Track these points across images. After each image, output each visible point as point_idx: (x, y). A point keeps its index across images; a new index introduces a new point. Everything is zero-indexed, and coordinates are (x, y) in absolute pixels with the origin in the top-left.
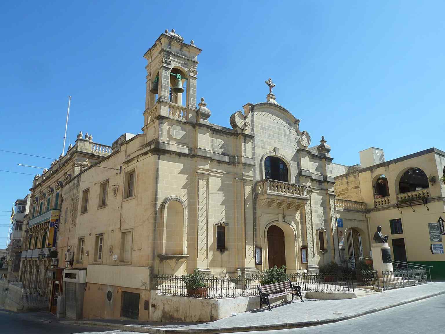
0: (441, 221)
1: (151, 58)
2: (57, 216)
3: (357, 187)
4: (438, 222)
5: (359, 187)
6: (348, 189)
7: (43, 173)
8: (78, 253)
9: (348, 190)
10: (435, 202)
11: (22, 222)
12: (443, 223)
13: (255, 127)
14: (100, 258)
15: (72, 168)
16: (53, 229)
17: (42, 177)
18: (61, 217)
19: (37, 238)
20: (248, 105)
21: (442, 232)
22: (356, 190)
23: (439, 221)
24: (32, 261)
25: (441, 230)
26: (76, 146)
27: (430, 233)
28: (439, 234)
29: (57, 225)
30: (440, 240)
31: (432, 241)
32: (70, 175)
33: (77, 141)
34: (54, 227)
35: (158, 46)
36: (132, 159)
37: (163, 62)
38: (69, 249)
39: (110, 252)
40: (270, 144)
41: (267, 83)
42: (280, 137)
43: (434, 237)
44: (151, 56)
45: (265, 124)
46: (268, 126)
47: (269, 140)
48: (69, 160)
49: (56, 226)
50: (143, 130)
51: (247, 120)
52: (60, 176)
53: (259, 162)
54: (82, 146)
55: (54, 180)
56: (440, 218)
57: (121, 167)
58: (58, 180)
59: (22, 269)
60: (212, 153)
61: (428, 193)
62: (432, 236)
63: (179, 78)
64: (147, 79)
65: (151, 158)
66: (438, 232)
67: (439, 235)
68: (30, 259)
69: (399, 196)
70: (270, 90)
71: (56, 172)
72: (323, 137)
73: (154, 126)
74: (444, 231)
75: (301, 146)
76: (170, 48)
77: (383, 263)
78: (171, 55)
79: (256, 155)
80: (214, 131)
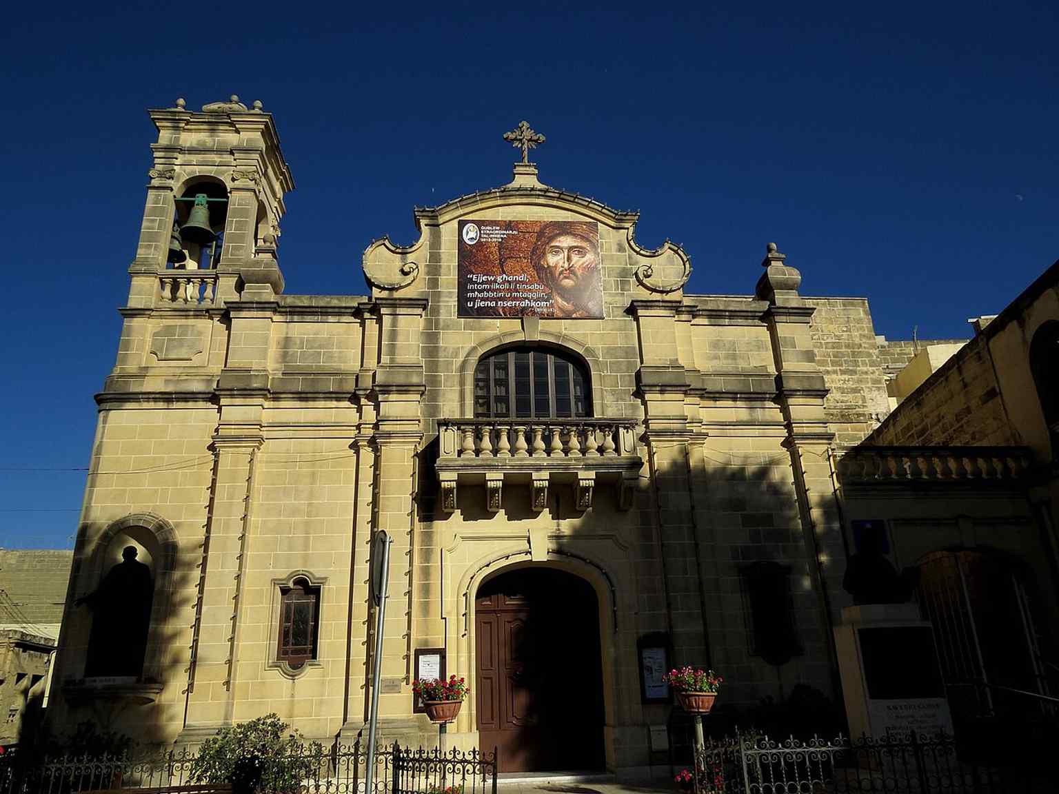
3: (992, 394)
5: (998, 391)
6: (968, 410)
9: (970, 412)
13: (442, 271)
22: (990, 404)
51: (411, 258)
53: (455, 374)
75: (645, 295)
76: (177, 139)
77: (872, 697)
78: (176, 155)
79: (441, 354)
80: (292, 313)
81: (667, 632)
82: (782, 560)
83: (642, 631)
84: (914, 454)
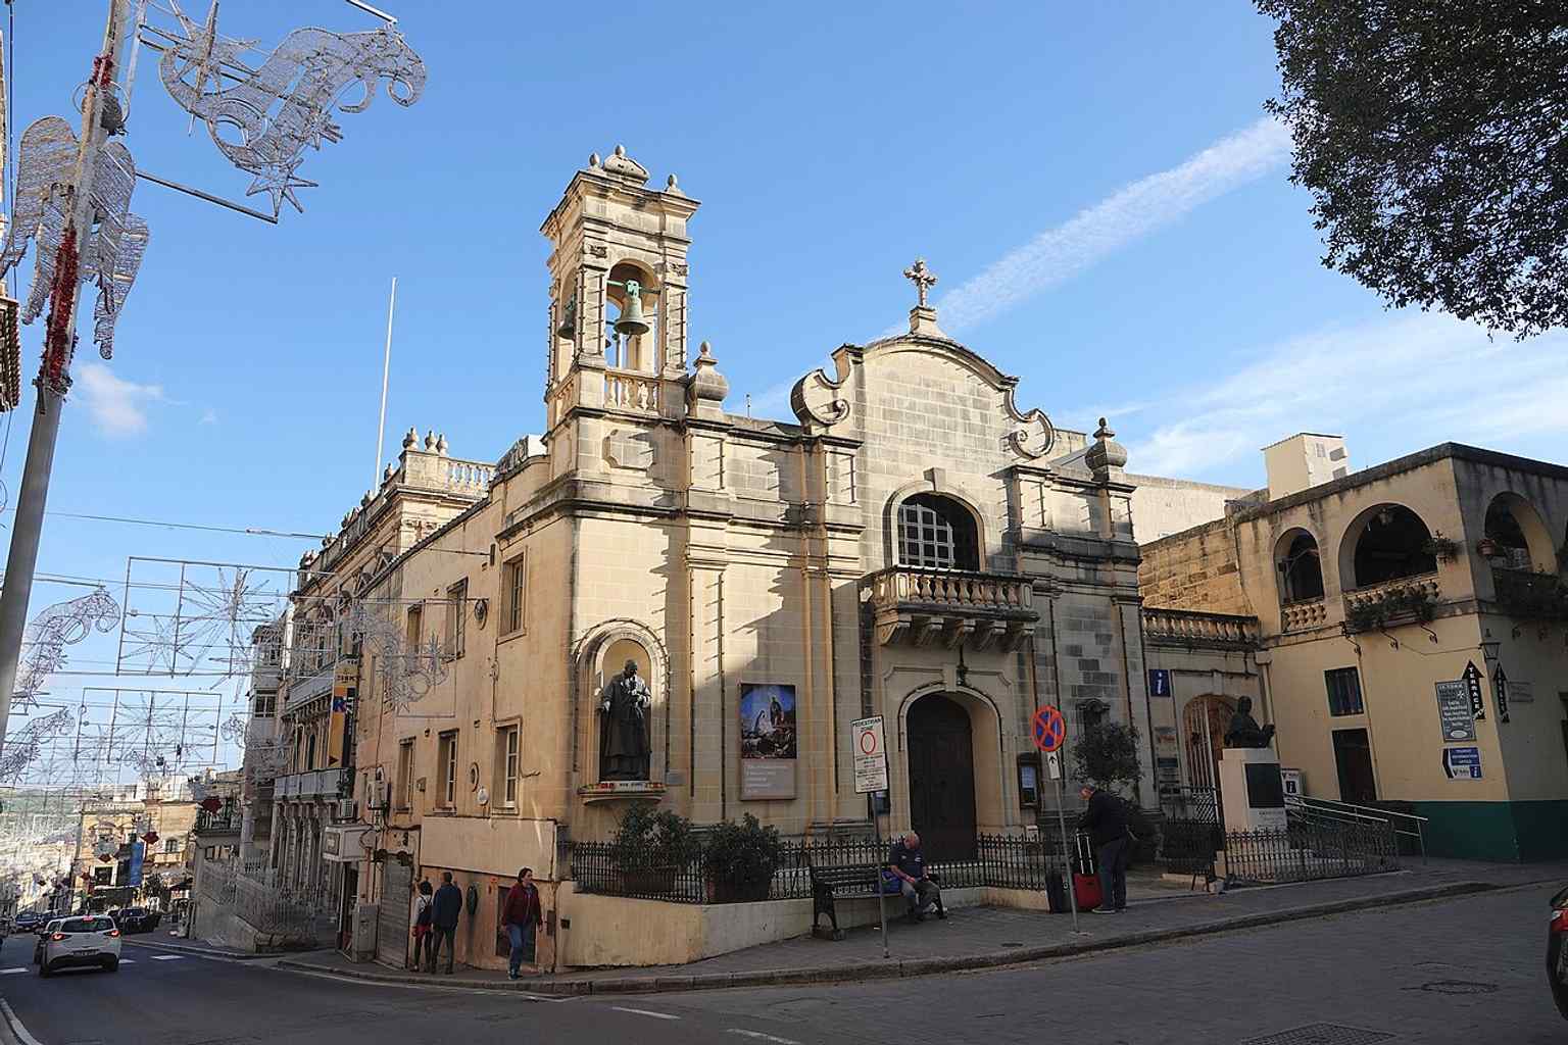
0: (1472, 676)
1: (561, 234)
2: (352, 678)
4: (1463, 678)
5: (1237, 567)
6: (1205, 573)
7: (322, 548)
8: (402, 787)
9: (1206, 578)
10: (1453, 615)
11: (275, 692)
12: (1477, 682)
13: (868, 411)
14: (451, 800)
15: (393, 536)
16: (341, 716)
17: (320, 559)
18: (362, 682)
19: (313, 738)
20: (844, 350)
21: (1475, 711)
22: (1227, 577)
23: (1466, 675)
24: (301, 807)
25: (1473, 704)
26: (402, 471)
27: (1442, 714)
28: (1468, 715)
29: (352, 704)
30: (1471, 737)
31: (1448, 738)
32: (389, 557)
33: (403, 457)
34: (344, 710)
35: (573, 205)
36: (519, 527)
37: (584, 253)
38: (380, 773)
39: (473, 782)
40: (917, 459)
41: (908, 275)
42: (950, 436)
43: (1454, 724)
44: (560, 231)
45: (902, 400)
46: (912, 406)
47: (912, 449)
48: (385, 513)
49: (350, 707)
50: (546, 444)
51: (841, 394)
52: (365, 559)
53: (881, 516)
54: (419, 472)
55: (350, 568)
56: (1470, 664)
57: (493, 546)
58: (362, 568)
59: (278, 831)
60: (735, 499)
61: (1435, 586)
62: (1448, 723)
63: (632, 293)
64: (552, 296)
65: (557, 526)
66: (1464, 710)
67: (1468, 718)
68: (297, 801)
69: (1352, 597)
70: (921, 295)
71: (355, 545)
72: (1102, 422)
73: (569, 435)
74: (1481, 706)
75: (1021, 461)
76: (604, 210)
77: (1251, 807)
78: (606, 229)
79: (871, 495)
80: (739, 436)
81: (1035, 753)
82: (1104, 699)
83: (1019, 752)
84: (1206, 619)
